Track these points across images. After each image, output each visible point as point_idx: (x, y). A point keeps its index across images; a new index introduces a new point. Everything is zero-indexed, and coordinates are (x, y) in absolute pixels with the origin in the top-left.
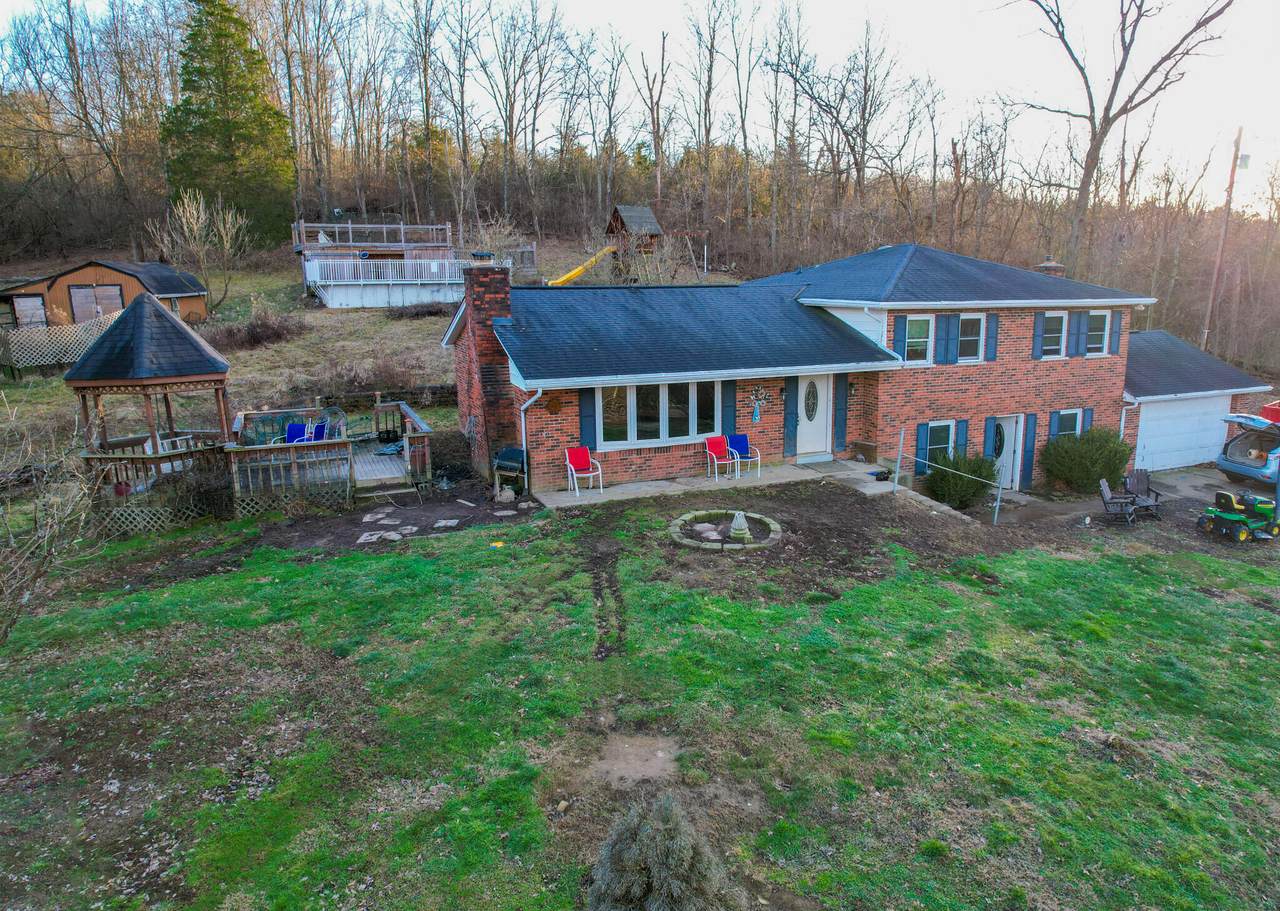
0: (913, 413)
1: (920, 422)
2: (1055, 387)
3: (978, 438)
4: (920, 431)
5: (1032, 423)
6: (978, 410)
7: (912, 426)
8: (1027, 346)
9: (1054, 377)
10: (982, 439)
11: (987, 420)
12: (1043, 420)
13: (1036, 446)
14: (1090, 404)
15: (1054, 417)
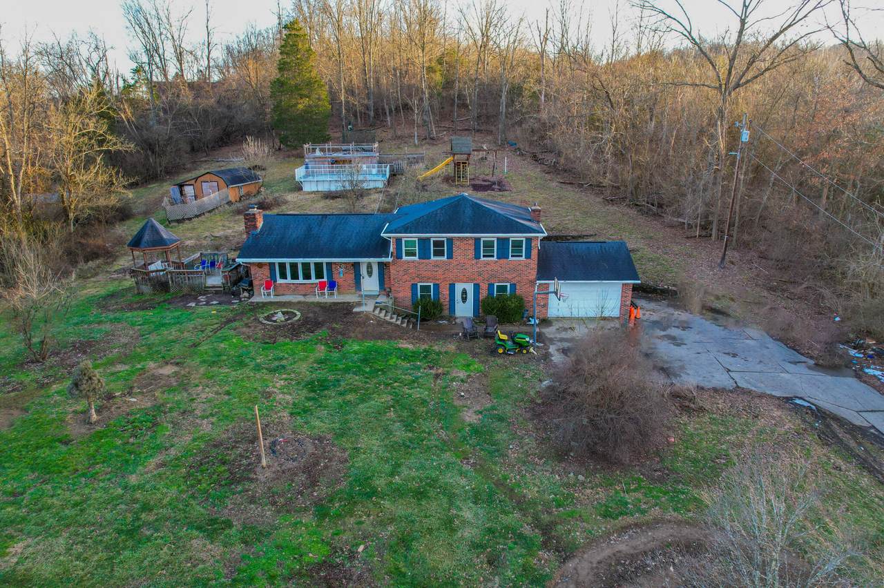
1: (413, 283)
2: (490, 272)
3: (445, 292)
4: (414, 286)
5: (477, 288)
6: (445, 279)
7: (409, 284)
8: (471, 253)
9: (489, 268)
10: (448, 293)
11: (450, 284)
12: (484, 286)
13: (481, 298)
14: (513, 282)
15: (491, 286)
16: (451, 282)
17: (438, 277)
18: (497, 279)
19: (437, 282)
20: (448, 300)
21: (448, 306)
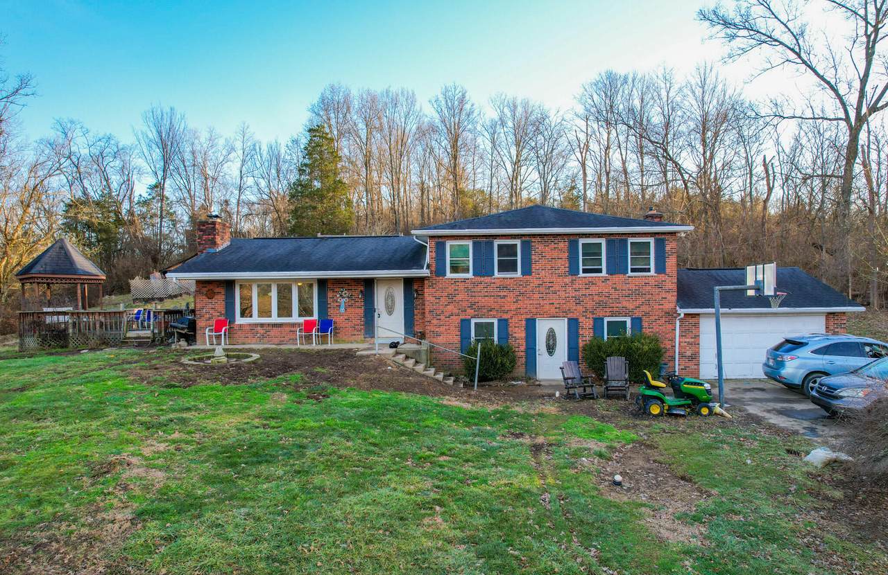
0: (456, 311)
1: (463, 317)
2: (596, 298)
3: (519, 334)
4: (465, 324)
5: (574, 325)
6: (518, 312)
7: (456, 321)
8: (563, 265)
9: (594, 290)
10: (523, 335)
11: (527, 320)
12: (586, 324)
13: (581, 345)
14: (638, 314)
15: (598, 322)
16: (529, 317)
17: (506, 308)
18: (608, 310)
19: (505, 316)
20: (522, 348)
21: (523, 360)
